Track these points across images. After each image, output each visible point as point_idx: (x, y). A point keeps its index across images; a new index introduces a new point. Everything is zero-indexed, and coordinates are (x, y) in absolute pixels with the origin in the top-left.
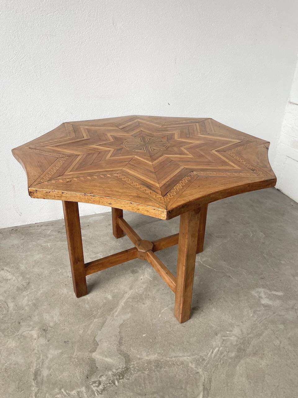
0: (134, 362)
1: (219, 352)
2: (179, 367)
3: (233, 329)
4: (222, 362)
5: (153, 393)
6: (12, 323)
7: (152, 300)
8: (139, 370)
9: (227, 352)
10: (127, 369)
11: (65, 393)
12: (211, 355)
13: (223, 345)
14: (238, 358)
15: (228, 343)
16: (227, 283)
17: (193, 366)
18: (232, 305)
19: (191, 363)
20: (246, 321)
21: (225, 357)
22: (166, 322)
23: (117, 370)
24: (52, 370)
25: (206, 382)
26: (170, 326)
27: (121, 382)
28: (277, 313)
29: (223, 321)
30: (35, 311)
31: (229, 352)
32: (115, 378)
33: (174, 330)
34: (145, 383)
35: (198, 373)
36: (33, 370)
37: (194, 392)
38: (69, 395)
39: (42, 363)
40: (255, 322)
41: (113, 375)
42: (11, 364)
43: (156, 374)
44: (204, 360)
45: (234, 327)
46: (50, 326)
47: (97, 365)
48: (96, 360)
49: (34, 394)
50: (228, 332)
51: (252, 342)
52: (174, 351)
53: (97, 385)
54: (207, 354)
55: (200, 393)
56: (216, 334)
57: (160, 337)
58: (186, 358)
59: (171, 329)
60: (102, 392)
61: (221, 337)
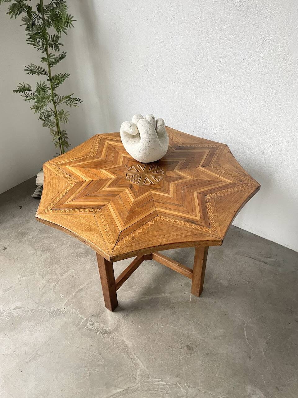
0: (117, 333)
1: (163, 386)
2: (132, 364)
3: (192, 387)
4: (156, 392)
5: (104, 358)
7: (172, 313)
8: (113, 340)
9: (167, 392)
10: (111, 333)
11: (77, 312)
12: (156, 381)
13: (171, 386)
15: (176, 390)
16: (240, 359)
17: (138, 373)
19: (140, 370)
21: (161, 393)
22: (161, 334)
23: (106, 327)
24: (86, 296)
25: (132, 388)
26: (159, 339)
27: (100, 336)
29: (194, 376)
31: (168, 393)
32: (101, 330)
34: (107, 349)
35: (136, 379)
37: (119, 384)
38: (77, 315)
39: (87, 288)
41: (102, 328)
42: (77, 276)
43: (117, 352)
44: (148, 378)
45: (195, 387)
47: (102, 315)
48: (106, 312)
49: (68, 299)
50: (186, 385)
52: (142, 353)
53: (91, 324)
54: (155, 378)
55: (121, 388)
56: (177, 376)
57: (145, 338)
58: (141, 365)
59: (158, 341)
60: (89, 329)
61: (178, 381)
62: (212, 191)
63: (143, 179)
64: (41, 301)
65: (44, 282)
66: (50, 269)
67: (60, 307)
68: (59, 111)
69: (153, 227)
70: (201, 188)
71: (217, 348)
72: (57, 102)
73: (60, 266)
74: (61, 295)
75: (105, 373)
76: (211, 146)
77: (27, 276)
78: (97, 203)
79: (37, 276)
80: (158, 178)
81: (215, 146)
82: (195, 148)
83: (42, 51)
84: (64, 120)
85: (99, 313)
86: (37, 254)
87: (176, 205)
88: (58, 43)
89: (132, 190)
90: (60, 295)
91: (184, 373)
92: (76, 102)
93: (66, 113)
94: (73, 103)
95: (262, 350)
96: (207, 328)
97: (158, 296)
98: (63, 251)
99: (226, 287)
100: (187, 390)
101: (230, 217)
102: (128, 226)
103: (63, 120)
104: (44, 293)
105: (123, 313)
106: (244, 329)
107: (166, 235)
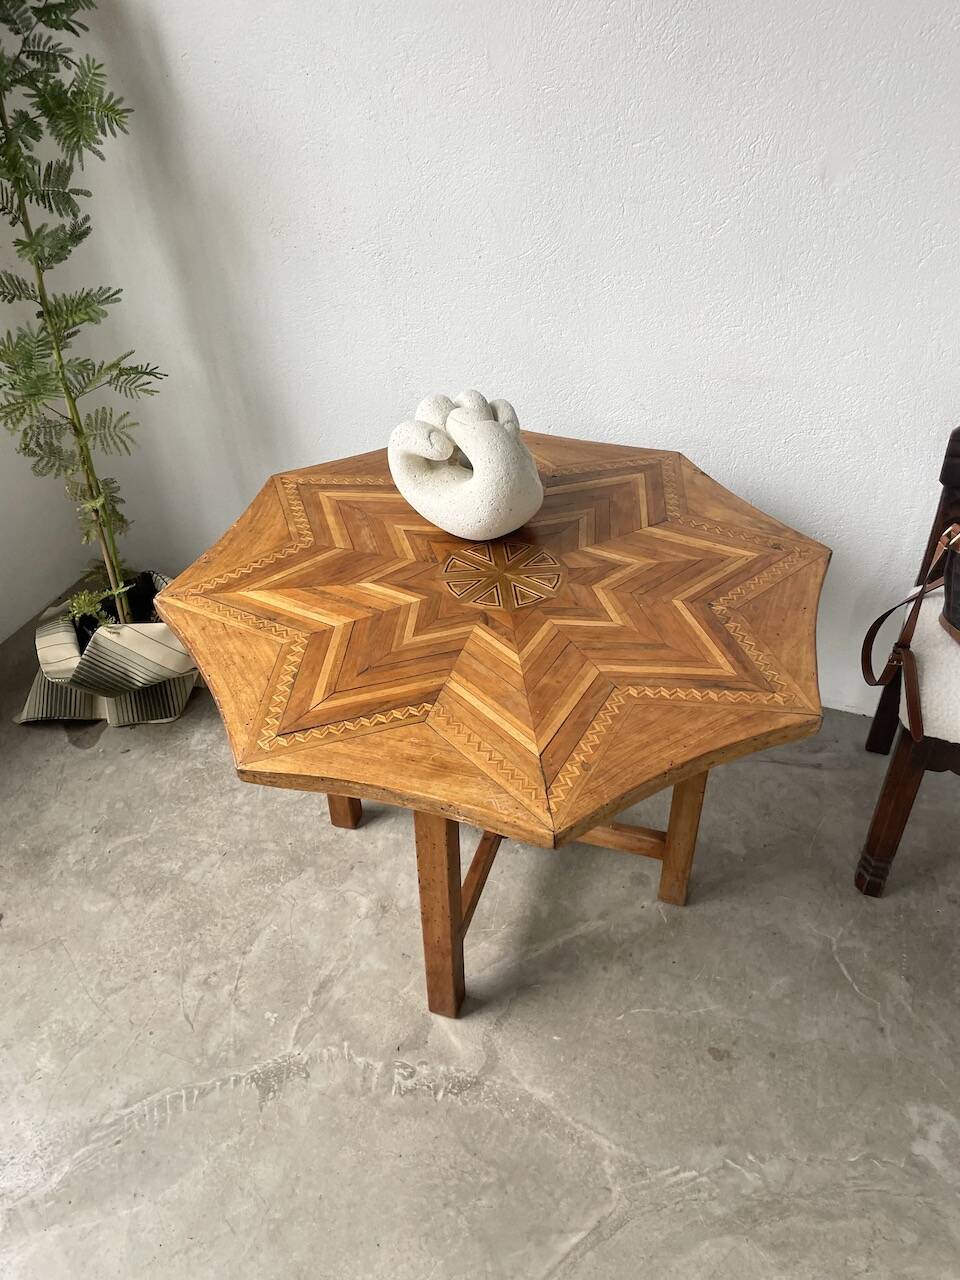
0: (499, 1078)
1: (692, 1183)
2: (579, 1151)
3: (771, 1158)
4: (680, 1207)
5: (491, 1163)
6: (340, 861)
7: (630, 973)
8: (495, 1100)
9: (710, 1195)
10: (477, 1083)
11: (346, 1051)
12: (667, 1176)
13: (714, 1175)
14: (727, 1226)
15: (731, 1180)
16: (858, 1041)
17: (610, 1170)
18: (820, 1105)
19: (611, 1162)
20: (822, 1163)
21: (694, 1202)
22: (624, 1040)
23: (458, 1071)
24: (350, 995)
25: (610, 1220)
26: (627, 1055)
27: (449, 1101)
28: (930, 1200)
29: (762, 1126)
30: (390, 857)
31: (714, 1199)
32: (445, 1084)
33: (628, 1068)
34: (489, 1133)
35: (609, 1190)
36: (324, 973)
37: (568, 1220)
38: (350, 1060)
39: (345, 971)
40: (847, 1179)
41: (445, 1075)
42: (296, 941)
43: (522, 1132)
44: (642, 1174)
45: (778, 1155)
46: (396, 906)
47: (429, 1037)
48: (434, 1026)
49: (299, 1020)
50: (751, 1157)
51: (792, 1218)
52: (593, 1110)
53: (405, 1074)
54: (660, 1170)
55: (581, 1230)
56: (719, 1143)
57: (585, 1065)
58: (607, 1145)
59: (624, 1063)
60: (405, 1093)
61: (725, 1156)
62: (718, 589)
63: (507, 590)
64: (211, 1052)
65: (191, 991)
66: (195, 944)
67: (283, 1053)
68: (89, 416)
69: (621, 723)
70: (685, 586)
71: (789, 1032)
72: (78, 387)
73: (224, 927)
74: (268, 1014)
75: (514, 1204)
76: (642, 463)
77: (122, 988)
78: (413, 687)
79: (158, 978)
80: (550, 580)
81: (651, 461)
82: (600, 474)
83: (9, 218)
84: (115, 443)
85: (417, 1036)
86: (123, 907)
87: (646, 646)
88: (70, 187)
89: (493, 628)
90: (266, 1017)
91: (733, 1128)
92: (146, 378)
93: (121, 419)
94: (139, 383)
95: (904, 1002)
96: (740, 985)
97: (568, 937)
98: (214, 877)
99: (744, 859)
100: (760, 1172)
101: (807, 653)
102: (550, 733)
103: (111, 443)
104: (208, 1026)
105: (490, 1013)
106: (837, 959)
107: (672, 738)
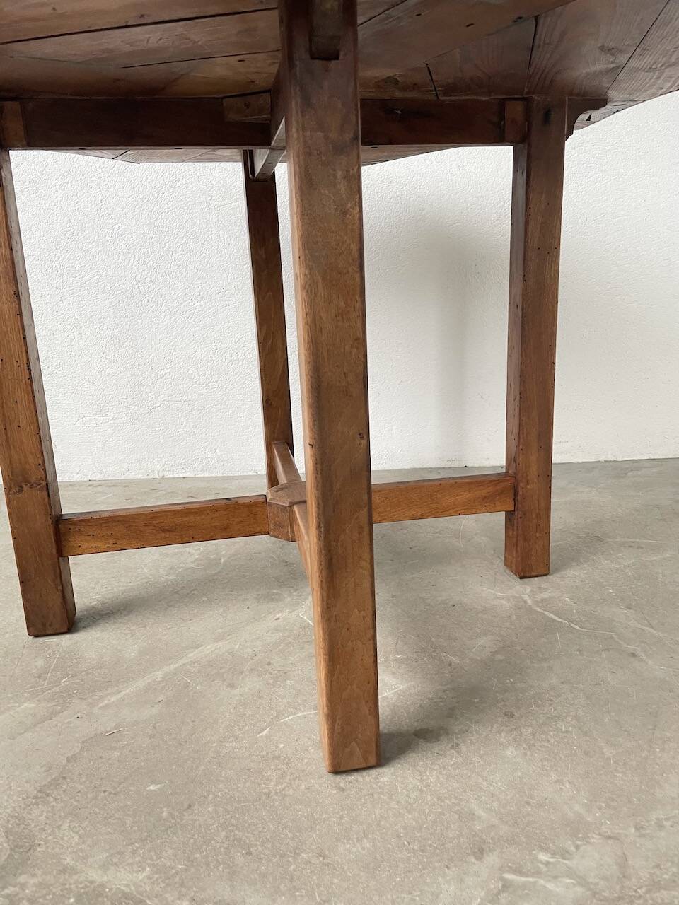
3: (577, 847)
7: (271, 681)
16: (613, 672)
18: (608, 752)
20: (660, 826)
22: (275, 758)
26: (282, 777)
29: (540, 805)
33: (290, 792)
45: (586, 839)
50: (543, 857)
56: (480, 853)
59: (279, 787)
61: (501, 869)
91: (495, 821)
95: (639, 626)
100: (570, 873)
